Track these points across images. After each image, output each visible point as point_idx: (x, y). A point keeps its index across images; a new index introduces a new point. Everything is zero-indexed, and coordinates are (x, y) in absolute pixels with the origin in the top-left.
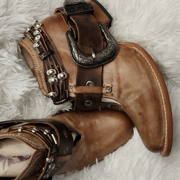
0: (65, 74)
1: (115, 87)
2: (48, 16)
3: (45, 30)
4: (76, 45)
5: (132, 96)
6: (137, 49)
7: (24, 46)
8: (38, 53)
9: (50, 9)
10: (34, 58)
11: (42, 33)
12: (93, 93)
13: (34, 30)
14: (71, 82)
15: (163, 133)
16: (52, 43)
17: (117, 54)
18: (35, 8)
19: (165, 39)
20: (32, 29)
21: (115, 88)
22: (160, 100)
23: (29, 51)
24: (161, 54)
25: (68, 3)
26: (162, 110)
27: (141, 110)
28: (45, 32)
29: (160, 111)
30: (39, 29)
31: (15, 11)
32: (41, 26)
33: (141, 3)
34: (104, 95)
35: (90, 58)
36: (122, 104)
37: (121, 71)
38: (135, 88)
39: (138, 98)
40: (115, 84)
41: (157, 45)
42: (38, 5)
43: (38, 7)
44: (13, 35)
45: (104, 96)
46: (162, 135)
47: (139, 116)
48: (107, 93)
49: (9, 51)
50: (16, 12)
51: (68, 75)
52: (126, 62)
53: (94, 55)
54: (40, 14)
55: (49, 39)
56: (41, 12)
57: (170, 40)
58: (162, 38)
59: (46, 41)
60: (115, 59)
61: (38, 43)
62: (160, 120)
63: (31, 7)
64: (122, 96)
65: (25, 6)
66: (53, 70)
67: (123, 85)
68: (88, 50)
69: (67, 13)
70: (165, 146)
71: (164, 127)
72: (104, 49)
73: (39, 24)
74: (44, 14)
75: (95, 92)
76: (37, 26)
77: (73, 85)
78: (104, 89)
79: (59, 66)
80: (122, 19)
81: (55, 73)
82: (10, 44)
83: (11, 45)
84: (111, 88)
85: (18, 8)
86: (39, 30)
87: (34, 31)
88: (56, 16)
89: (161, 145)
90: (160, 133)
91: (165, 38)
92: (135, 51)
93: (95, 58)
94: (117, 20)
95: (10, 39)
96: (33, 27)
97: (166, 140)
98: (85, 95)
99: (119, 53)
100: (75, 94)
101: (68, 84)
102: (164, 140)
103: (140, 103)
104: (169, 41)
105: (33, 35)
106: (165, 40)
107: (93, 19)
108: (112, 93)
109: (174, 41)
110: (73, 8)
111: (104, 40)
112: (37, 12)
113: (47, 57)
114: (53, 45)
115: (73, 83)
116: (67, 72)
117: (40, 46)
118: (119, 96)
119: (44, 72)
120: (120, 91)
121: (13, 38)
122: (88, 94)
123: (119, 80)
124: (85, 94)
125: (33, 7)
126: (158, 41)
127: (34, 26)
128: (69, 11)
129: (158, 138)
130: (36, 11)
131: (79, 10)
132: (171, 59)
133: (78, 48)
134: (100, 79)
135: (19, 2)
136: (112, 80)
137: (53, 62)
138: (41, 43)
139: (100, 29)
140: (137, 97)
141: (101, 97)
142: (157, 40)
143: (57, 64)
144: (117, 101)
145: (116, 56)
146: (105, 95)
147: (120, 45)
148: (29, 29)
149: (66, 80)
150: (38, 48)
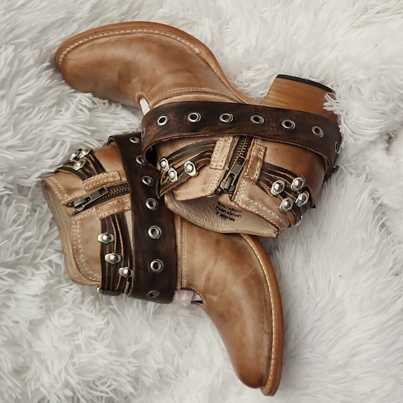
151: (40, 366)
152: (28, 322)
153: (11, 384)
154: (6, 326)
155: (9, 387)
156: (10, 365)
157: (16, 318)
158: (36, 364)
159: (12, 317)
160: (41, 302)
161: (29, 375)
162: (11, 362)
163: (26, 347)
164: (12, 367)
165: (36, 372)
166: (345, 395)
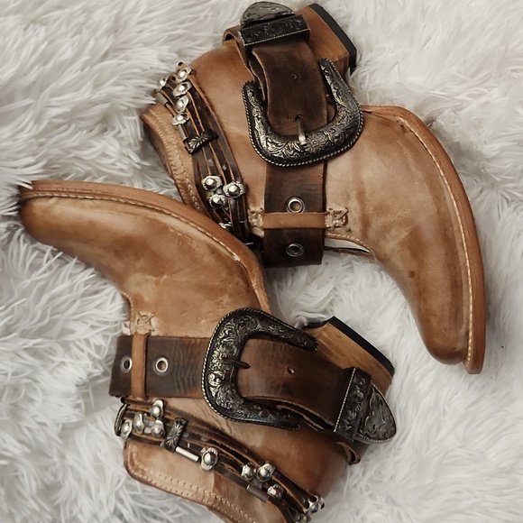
0: (240, 185)
1: (354, 212)
2: (209, 48)
3: (198, 84)
4: (264, 114)
5: (394, 232)
6: (406, 122)
7: (152, 122)
8: (182, 138)
9: (215, 32)
10: (172, 149)
11: (192, 91)
12: (303, 226)
13: (175, 86)
14: (255, 204)
15: (464, 318)
16: (213, 114)
17: (359, 136)
18: (180, 32)
19: (486, 91)
20: (172, 81)
21: (354, 216)
22: (458, 241)
23: (160, 133)
24: (477, 125)
25: (251, 17)
26: (461, 264)
27: (413, 266)
28: (198, 90)
29: (455, 267)
30: (184, 83)
31: (135, 41)
32: (190, 74)
33: (427, 9)
34: (330, 231)
35: (294, 145)
36: (375, 251)
37: (367, 174)
38: (399, 213)
39: (406, 237)
40: (354, 205)
41: (468, 106)
42: (186, 25)
43: (186, 28)
44: (131, 100)
45: (329, 234)
46: (461, 323)
47: (411, 280)
48: (335, 227)
49: (121, 135)
50: (138, 43)
51: (247, 188)
52: (378, 153)
53: (302, 139)
54: (192, 44)
55: (208, 105)
56: (194, 39)
57: (496, 93)
58: (478, 88)
59: (201, 110)
60: (354, 148)
61: (184, 115)
62: (456, 287)
63: (170, 28)
64: (371, 234)
65: (155, 27)
66: (213, 177)
67: (371, 208)
68: (290, 126)
69: (246, 43)
70: (470, 348)
71: (464, 304)
72: (328, 122)
73: (185, 71)
74: (200, 45)
75: (308, 226)
76: (182, 74)
77: (258, 209)
78: (329, 217)
79: (227, 166)
80: (384, 49)
81: (219, 184)
82: (126, 118)
83: (128, 120)
84: (346, 215)
85: (140, 32)
86: (185, 85)
87: (174, 88)
88: (224, 48)
89: (460, 346)
90: (456, 318)
91: (486, 88)
92: (402, 126)
93: (305, 145)
94: (371, 52)
95: (126, 108)
96: (174, 79)
97: (471, 334)
98: (285, 232)
99: (364, 132)
100: (264, 230)
101: (248, 208)
102: (467, 333)
103: (410, 249)
104: (495, 95)
105: (172, 96)
106: (486, 93)
107: (305, 54)
108: (348, 226)
109: (505, 94)
110: (259, 30)
111: (328, 103)
112: (184, 41)
113: (201, 146)
114: (215, 118)
115: (259, 205)
116: (245, 181)
117: (187, 121)
118: (364, 235)
119: (196, 182)
120: (366, 223)
121: (131, 105)
122: (292, 229)
123: (361, 196)
124: (285, 229)
125: (176, 29)
126: (469, 96)
127: (174, 76)
128: (250, 36)
129: (450, 329)
130: (183, 38)
131: (273, 33)
132: (500, 137)
133: (268, 122)
134: (320, 192)
135: (142, 19)
136: (347, 197)
137: (214, 160)
138: (189, 116)
139: (320, 77)
140: (404, 234)
141: (324, 236)
142: (467, 93)
143: (222, 162)
144: (362, 245)
145: (357, 140)
146: (333, 232)
147: (370, 113)
148: (163, 83)
149: (242, 200)
150: (184, 126)
151: (76, 485)
152: (61, 426)
153: (35, 507)
154: (29, 429)
155: (33, 511)
156: (34, 484)
157: (42, 419)
158: (70, 483)
159: (36, 416)
160: (78, 398)
161: (61, 496)
162: (36, 480)
163: (56, 459)
164: (38, 487)
165: (71, 492)
166: (510, 512)
